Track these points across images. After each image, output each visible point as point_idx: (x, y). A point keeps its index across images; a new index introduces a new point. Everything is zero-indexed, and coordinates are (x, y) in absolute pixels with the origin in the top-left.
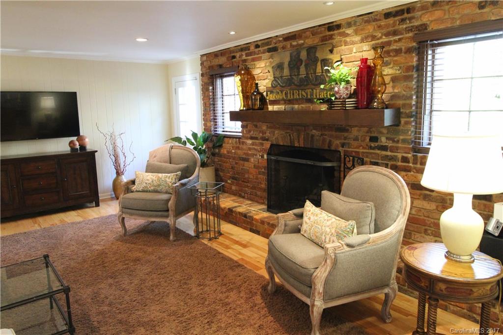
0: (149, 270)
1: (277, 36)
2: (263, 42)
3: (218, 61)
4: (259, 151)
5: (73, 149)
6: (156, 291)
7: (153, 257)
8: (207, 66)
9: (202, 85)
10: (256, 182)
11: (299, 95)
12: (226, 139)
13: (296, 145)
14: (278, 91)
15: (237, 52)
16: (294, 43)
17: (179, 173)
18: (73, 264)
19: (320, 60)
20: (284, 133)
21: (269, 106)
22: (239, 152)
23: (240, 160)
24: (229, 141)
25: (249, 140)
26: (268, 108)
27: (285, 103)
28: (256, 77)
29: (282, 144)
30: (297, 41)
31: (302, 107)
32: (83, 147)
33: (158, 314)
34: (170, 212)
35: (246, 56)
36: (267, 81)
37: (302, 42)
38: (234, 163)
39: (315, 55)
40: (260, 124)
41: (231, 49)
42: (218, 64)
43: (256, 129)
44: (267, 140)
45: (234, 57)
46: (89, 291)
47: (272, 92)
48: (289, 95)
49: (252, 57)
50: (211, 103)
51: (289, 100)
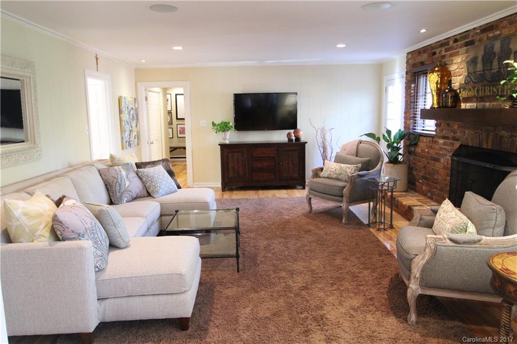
0: (313, 240)
1: (474, 28)
2: (461, 36)
3: (421, 59)
4: (449, 152)
5: (290, 140)
6: (309, 254)
7: (322, 232)
8: (411, 64)
9: (406, 83)
10: (443, 184)
11: (490, 91)
12: (421, 138)
13: (484, 147)
14: (470, 87)
15: (437, 48)
16: (491, 35)
17: (360, 165)
18: (265, 224)
19: (513, 51)
20: (474, 133)
21: (462, 104)
22: (432, 151)
23: (432, 160)
24: (423, 140)
25: (442, 139)
26: (460, 106)
27: (477, 100)
28: (452, 74)
29: (470, 145)
30: (493, 33)
31: (493, 105)
32: (298, 139)
33: (301, 268)
34: (344, 198)
35: (445, 52)
36: (461, 77)
37: (498, 32)
38: (426, 163)
39: (508, 47)
40: (451, 123)
41: (432, 45)
42: (421, 61)
43: (448, 128)
44: (457, 140)
45: (434, 53)
46: (265, 243)
47: (464, 89)
48: (480, 91)
49: (450, 52)
50: (413, 101)
51: (481, 98)
